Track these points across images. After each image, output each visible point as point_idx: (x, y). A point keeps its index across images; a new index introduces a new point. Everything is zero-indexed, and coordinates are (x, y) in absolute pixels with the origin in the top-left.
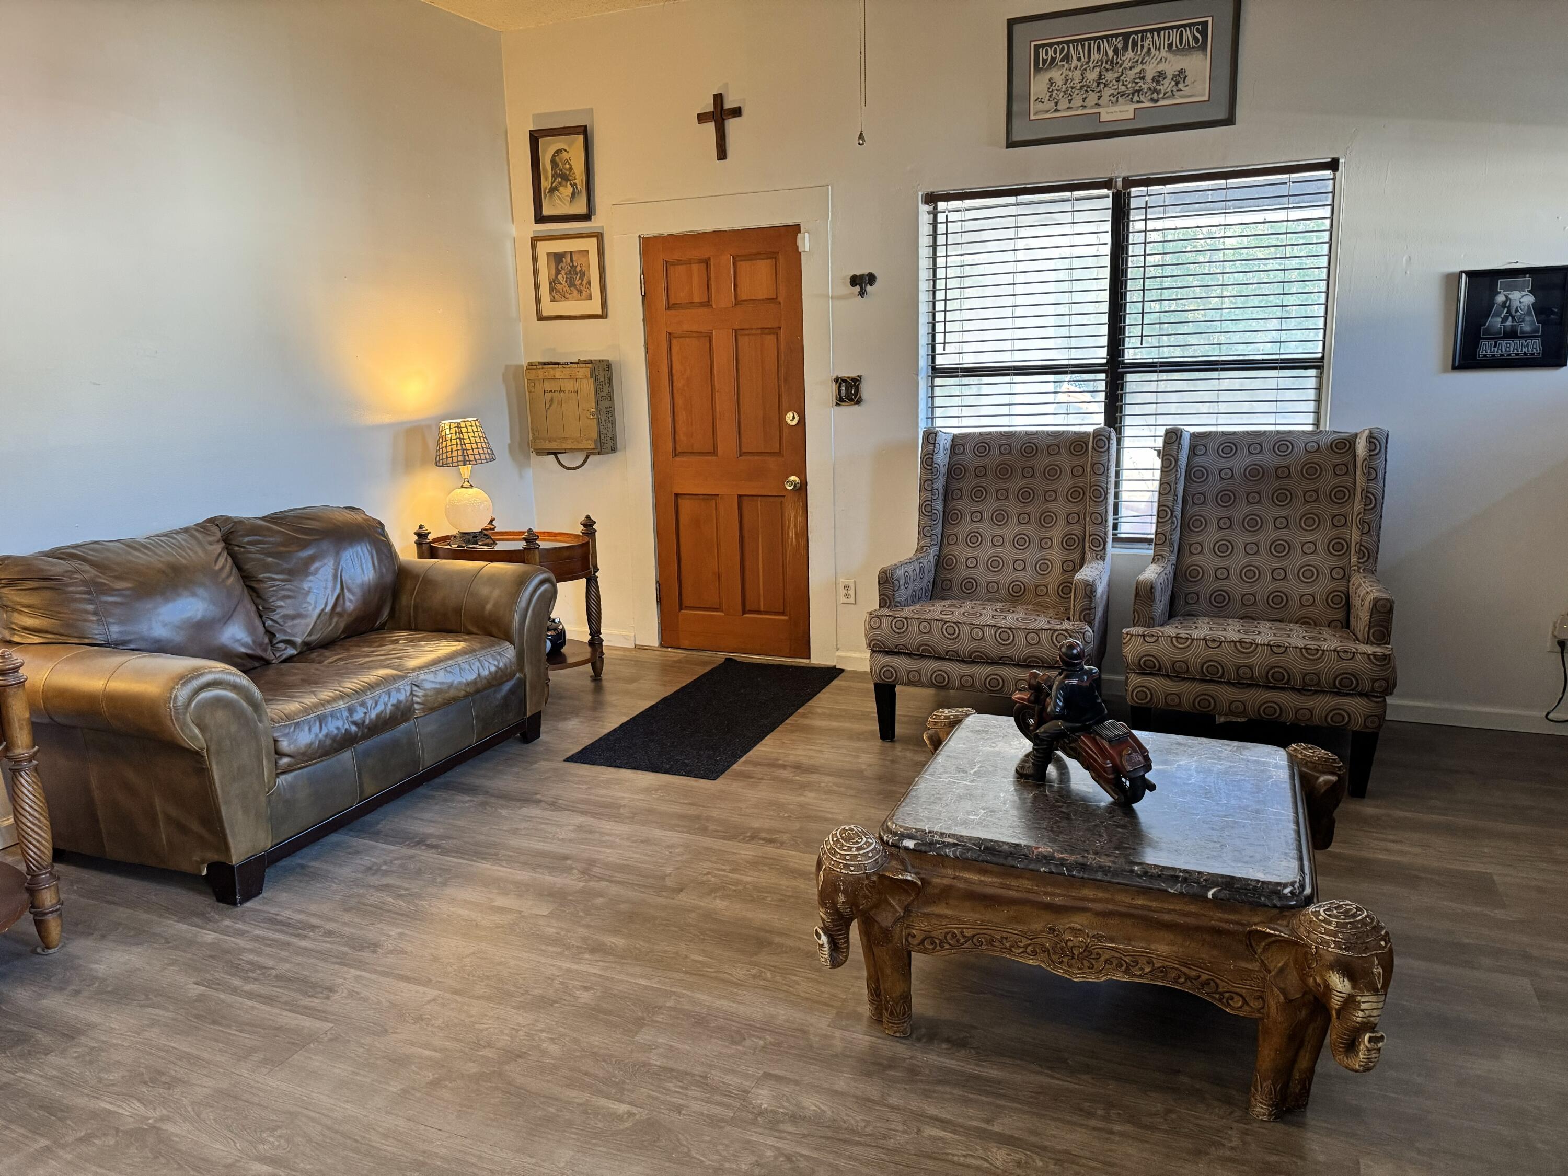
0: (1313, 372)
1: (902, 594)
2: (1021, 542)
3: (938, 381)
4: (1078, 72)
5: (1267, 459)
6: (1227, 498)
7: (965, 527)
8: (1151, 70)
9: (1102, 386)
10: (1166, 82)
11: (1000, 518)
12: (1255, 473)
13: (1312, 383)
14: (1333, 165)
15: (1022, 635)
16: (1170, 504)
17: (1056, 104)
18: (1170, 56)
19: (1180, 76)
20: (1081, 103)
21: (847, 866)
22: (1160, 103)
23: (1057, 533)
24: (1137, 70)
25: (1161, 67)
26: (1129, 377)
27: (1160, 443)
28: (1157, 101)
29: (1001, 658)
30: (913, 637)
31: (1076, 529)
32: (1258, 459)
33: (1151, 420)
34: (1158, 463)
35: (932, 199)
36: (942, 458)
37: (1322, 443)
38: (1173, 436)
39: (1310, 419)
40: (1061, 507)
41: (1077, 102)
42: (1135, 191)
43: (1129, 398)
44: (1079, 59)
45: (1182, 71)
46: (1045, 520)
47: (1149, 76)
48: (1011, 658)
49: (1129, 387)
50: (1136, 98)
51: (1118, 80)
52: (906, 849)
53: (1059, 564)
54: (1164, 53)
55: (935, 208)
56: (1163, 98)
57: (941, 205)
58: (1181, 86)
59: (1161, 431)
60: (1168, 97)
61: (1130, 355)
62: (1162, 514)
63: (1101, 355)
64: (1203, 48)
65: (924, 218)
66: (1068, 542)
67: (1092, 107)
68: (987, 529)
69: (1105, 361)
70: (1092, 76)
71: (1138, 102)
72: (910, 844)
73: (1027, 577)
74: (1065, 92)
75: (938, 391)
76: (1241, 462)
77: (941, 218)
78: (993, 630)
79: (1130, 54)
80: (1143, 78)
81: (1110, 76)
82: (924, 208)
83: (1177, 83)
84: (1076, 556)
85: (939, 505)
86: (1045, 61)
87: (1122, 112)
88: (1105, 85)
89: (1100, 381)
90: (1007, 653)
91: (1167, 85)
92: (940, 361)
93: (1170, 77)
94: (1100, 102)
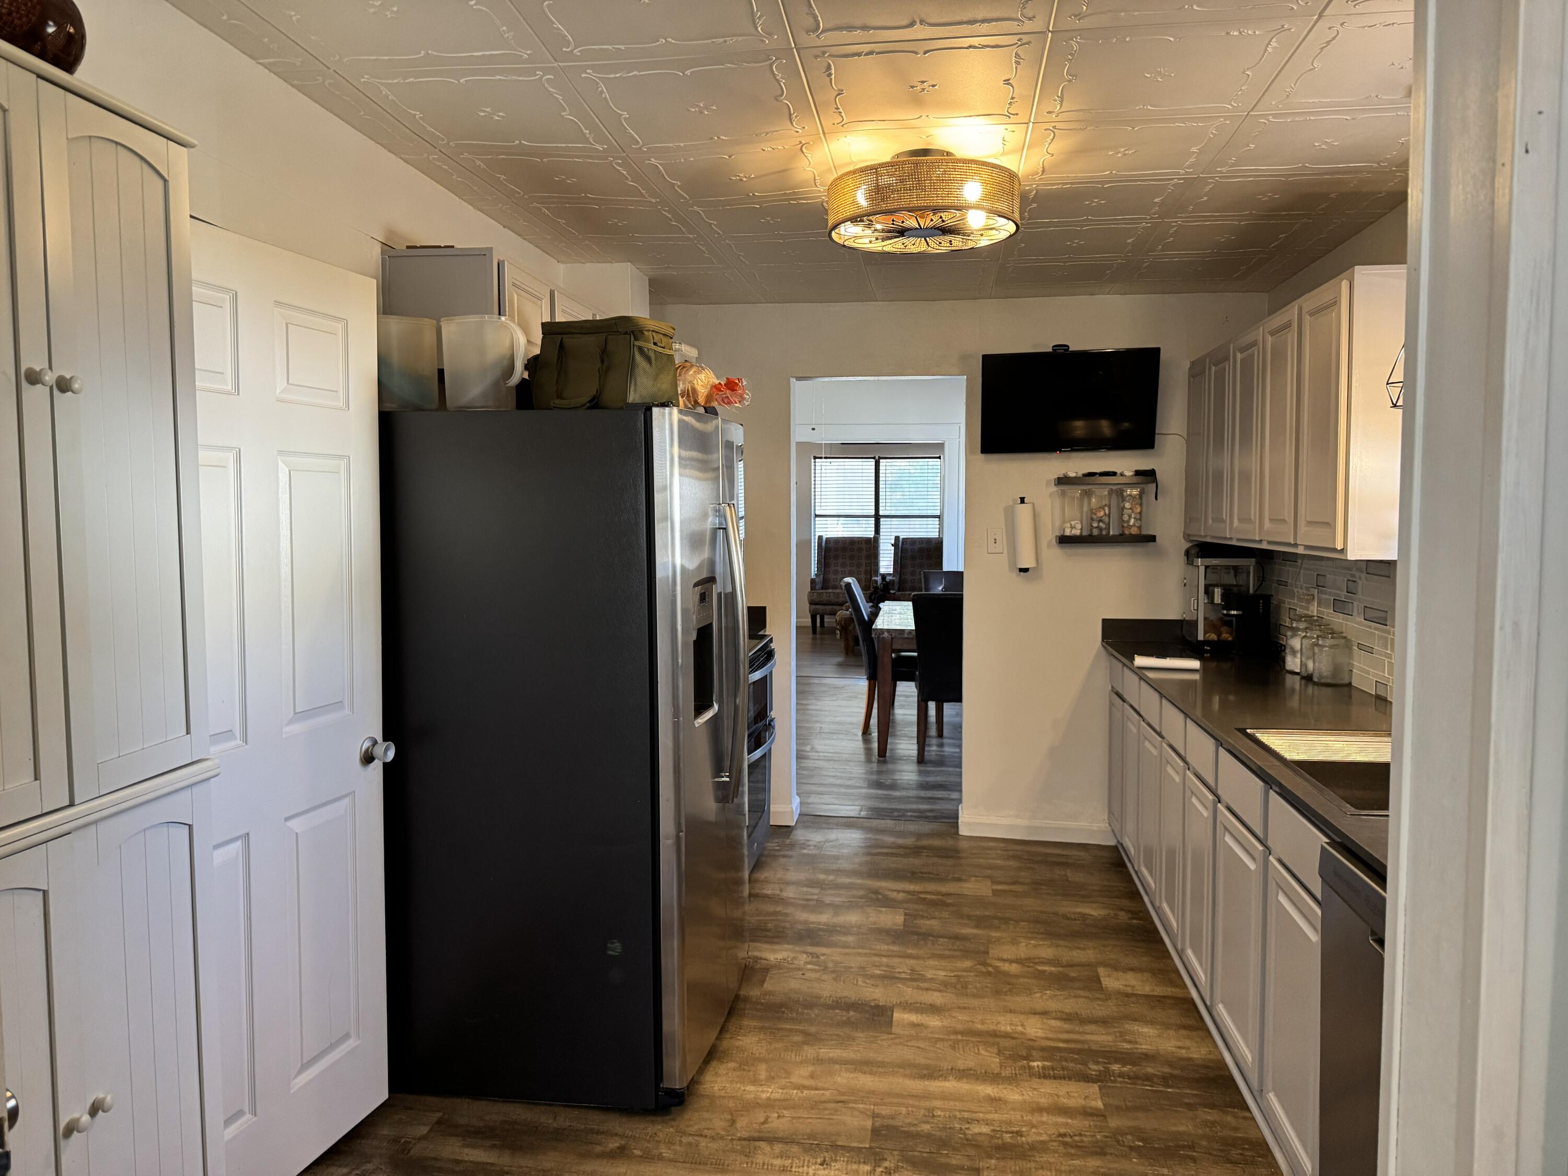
0: (937, 519)
1: (817, 587)
2: (851, 573)
3: (817, 519)
5: (924, 545)
6: (913, 558)
7: (832, 568)
9: (873, 522)
11: (843, 565)
12: (921, 550)
13: (938, 522)
14: (939, 458)
23: (863, 569)
26: (882, 520)
27: (893, 542)
30: (825, 598)
31: (869, 568)
32: (922, 546)
33: (889, 534)
34: (893, 548)
35: (815, 458)
36: (823, 544)
38: (897, 538)
39: (937, 534)
40: (863, 561)
42: (881, 460)
43: (881, 527)
46: (859, 565)
49: (881, 523)
53: (864, 579)
57: (817, 460)
59: (893, 537)
61: (881, 513)
62: (895, 563)
63: (873, 512)
65: (813, 464)
66: (866, 572)
68: (839, 569)
69: (874, 514)
75: (817, 522)
76: (917, 546)
77: (817, 464)
82: (813, 460)
84: (869, 576)
85: (823, 560)
92: (817, 513)
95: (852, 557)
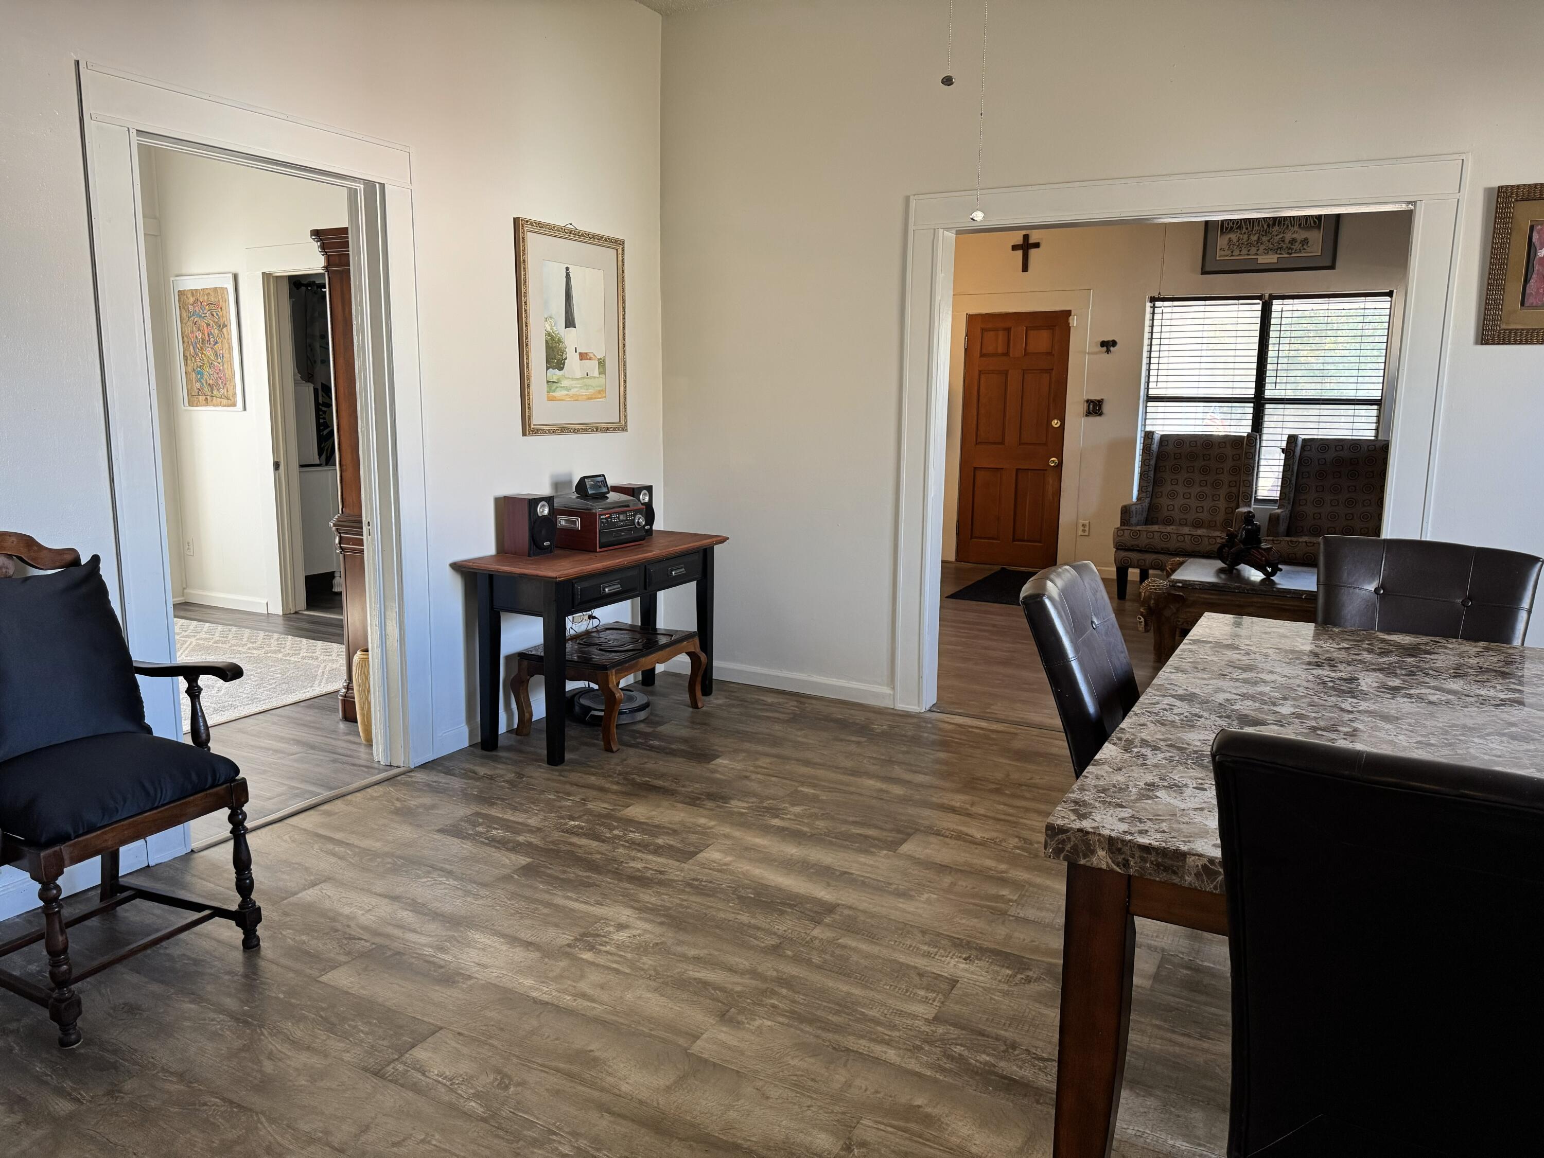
0: (1375, 407)
1: (1134, 520)
2: (1201, 497)
3: (1149, 404)
4: (1246, 236)
5: (1344, 453)
6: (1322, 473)
7: (1168, 487)
8: (1288, 237)
9: (1251, 410)
10: (1297, 244)
11: (1189, 483)
12: (1339, 462)
13: (1375, 413)
14: (1390, 294)
15: (1206, 539)
16: (1289, 476)
17: (1232, 252)
18: (1300, 231)
19: (1305, 241)
20: (1247, 252)
21: (1155, 589)
22: (1293, 255)
23: (1223, 492)
24: (1281, 236)
25: (1294, 236)
26: (1267, 406)
27: (1284, 444)
28: (1291, 254)
29: (1193, 552)
30: (1143, 541)
31: (1234, 490)
32: (1340, 453)
33: (1279, 431)
34: (1283, 456)
35: (1153, 300)
36: (1155, 446)
37: (1377, 446)
38: (1292, 439)
39: (1373, 433)
40: (1225, 477)
41: (1244, 251)
42: (1275, 302)
43: (1266, 418)
44: (1247, 229)
45: (1306, 239)
46: (1216, 485)
47: (1287, 241)
48: (1199, 552)
49: (1267, 412)
50: (1279, 252)
51: (1269, 241)
52: (1179, 587)
53: (1224, 509)
54: (1296, 228)
55: (1154, 305)
56: (1295, 253)
57: (1158, 304)
58: (1305, 247)
59: (1285, 438)
60: (1298, 253)
61: (1268, 394)
62: (1285, 482)
63: (1251, 393)
64: (1319, 227)
65: (1148, 310)
66: (1230, 497)
67: (1254, 255)
68: (1180, 489)
69: (1253, 396)
70: (1254, 238)
71: (1280, 254)
72: (1180, 585)
73: (1205, 516)
74: (1238, 246)
75: (1149, 410)
76: (1331, 455)
77: (1157, 310)
78: (1190, 537)
79: (1276, 228)
80: (1283, 241)
81: (1264, 239)
82: (1149, 305)
83: (1303, 245)
84: (1233, 505)
85: (1152, 474)
86: (1227, 228)
87: (1272, 259)
88: (1261, 244)
89: (1249, 408)
90: (1197, 549)
91: (1297, 246)
92: (1152, 392)
93: (1299, 242)
94: (1258, 252)
95: (1205, 471)
